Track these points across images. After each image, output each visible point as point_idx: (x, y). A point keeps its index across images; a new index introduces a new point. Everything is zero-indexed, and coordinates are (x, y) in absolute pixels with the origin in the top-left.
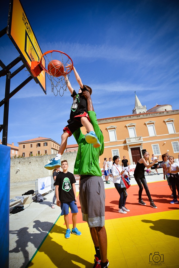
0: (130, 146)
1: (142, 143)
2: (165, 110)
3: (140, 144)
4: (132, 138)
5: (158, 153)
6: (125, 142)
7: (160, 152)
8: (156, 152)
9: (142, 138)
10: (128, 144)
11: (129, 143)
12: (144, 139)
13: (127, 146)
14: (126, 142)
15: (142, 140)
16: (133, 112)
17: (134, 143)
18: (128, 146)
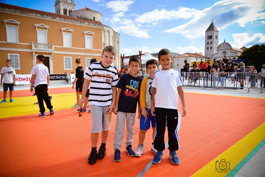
0: (36, 53)
1: (52, 53)
2: (93, 19)
3: (50, 54)
4: (40, 44)
5: (70, 67)
6: (30, 47)
7: (72, 66)
8: (68, 66)
9: (53, 47)
10: (33, 51)
11: (36, 50)
12: (56, 49)
13: (32, 53)
14: (32, 47)
15: (53, 49)
16: (56, 5)
17: (42, 50)
18: (34, 53)
